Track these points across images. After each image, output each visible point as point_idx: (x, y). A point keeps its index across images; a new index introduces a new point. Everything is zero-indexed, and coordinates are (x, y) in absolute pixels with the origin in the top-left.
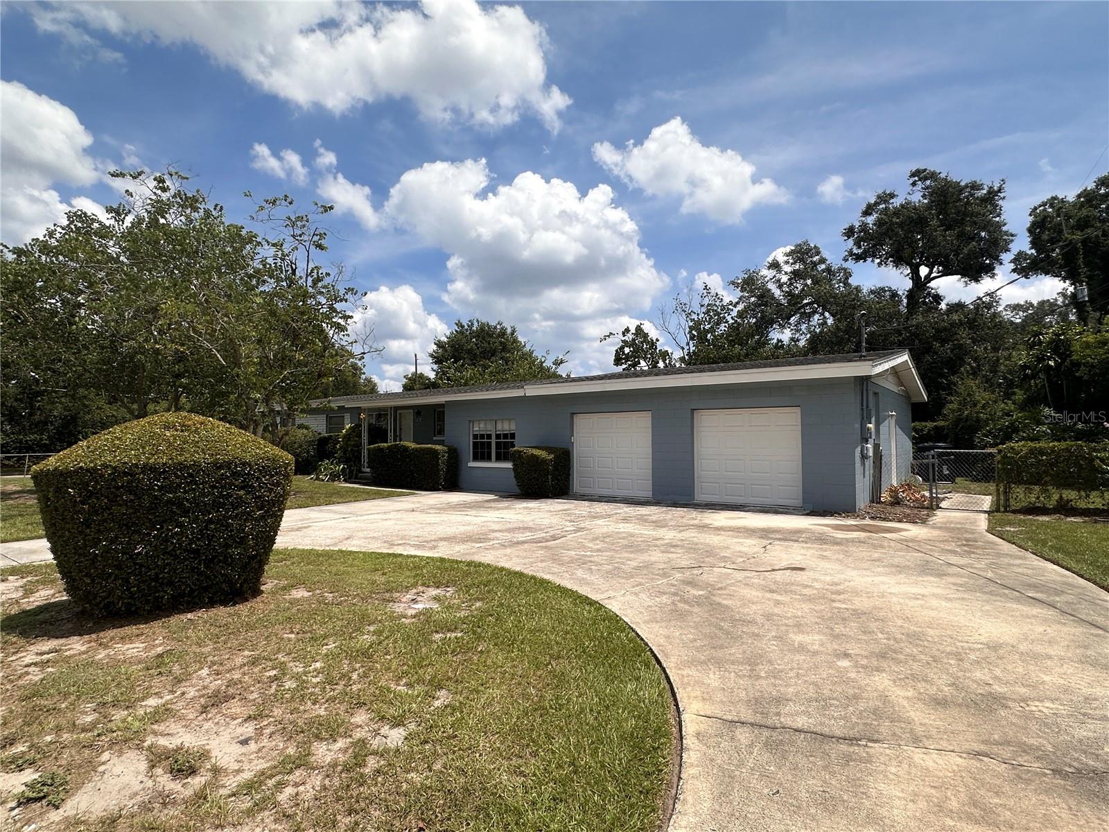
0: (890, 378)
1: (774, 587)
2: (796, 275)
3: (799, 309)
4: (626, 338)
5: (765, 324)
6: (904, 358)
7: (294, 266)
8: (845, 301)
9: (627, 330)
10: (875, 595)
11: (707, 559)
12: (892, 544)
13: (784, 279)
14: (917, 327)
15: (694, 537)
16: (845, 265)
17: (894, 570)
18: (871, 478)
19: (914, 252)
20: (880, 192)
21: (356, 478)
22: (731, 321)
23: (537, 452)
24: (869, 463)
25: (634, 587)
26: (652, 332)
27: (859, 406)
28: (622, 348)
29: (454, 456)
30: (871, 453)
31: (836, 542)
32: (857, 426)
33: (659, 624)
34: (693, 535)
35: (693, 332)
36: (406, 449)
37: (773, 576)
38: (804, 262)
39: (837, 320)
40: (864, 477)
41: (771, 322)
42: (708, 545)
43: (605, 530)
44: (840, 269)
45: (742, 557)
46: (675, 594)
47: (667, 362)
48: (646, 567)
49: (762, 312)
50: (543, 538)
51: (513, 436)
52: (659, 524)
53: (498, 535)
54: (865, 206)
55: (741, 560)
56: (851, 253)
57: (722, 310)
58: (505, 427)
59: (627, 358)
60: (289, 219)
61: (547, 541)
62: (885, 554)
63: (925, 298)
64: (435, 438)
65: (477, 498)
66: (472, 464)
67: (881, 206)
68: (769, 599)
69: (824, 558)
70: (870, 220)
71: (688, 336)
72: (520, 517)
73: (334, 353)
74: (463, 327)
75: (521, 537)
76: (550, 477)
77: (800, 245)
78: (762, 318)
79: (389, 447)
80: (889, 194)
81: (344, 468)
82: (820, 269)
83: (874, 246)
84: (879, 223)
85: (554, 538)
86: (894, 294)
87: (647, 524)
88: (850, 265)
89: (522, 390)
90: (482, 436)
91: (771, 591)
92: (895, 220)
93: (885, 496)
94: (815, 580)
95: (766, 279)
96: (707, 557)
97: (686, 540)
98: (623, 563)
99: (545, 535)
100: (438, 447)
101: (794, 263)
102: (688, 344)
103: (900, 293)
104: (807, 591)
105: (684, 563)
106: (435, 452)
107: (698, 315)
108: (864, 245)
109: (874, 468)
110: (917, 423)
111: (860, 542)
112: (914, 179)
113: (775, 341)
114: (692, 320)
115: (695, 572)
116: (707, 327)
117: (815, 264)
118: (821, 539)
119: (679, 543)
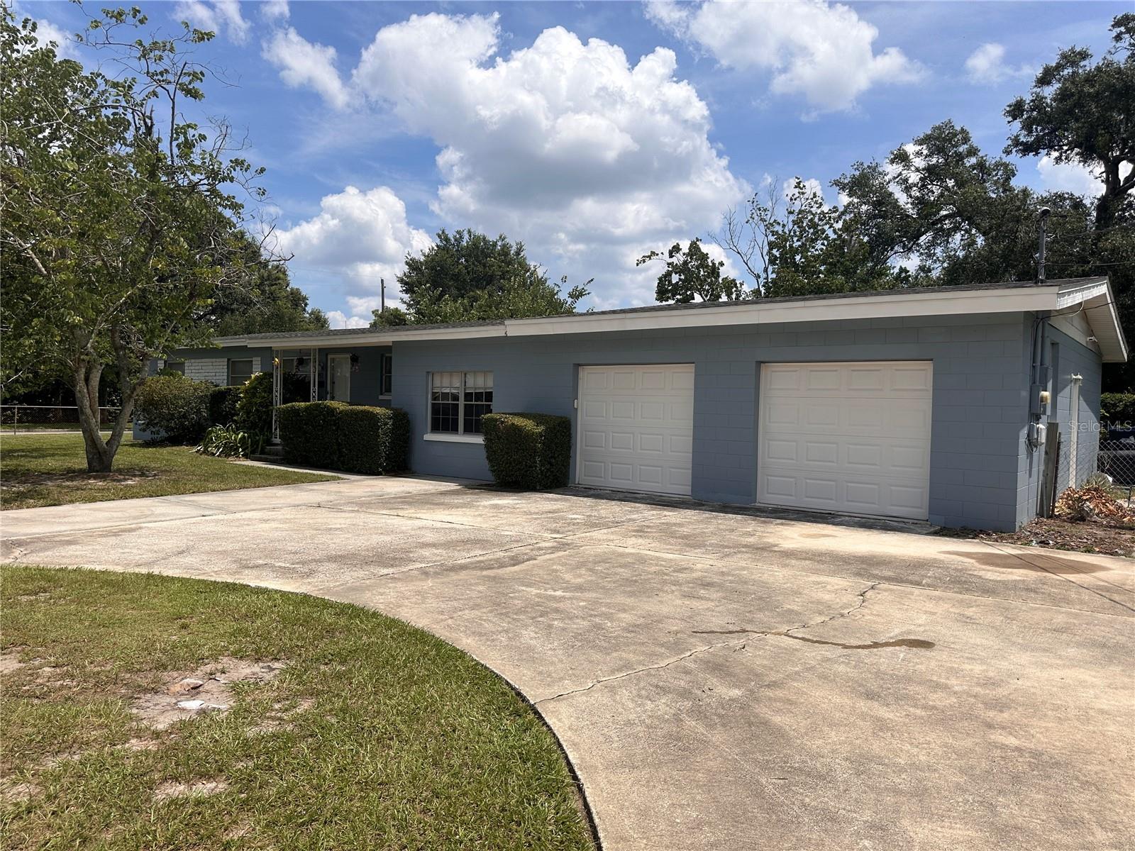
0: (1077, 322)
1: (874, 686)
2: (932, 173)
3: (934, 223)
4: (674, 260)
5: (882, 244)
6: (1101, 289)
7: (148, 121)
8: (1005, 211)
9: (676, 249)
10: (1072, 713)
11: (760, 616)
12: (1086, 596)
13: (914, 178)
14: (1114, 250)
15: (744, 569)
16: (1006, 159)
17: (1097, 652)
18: (1041, 477)
19: (1112, 140)
20: (1066, 49)
21: (263, 452)
22: (833, 236)
23: (519, 421)
24: (1039, 453)
25: (613, 672)
26: (714, 252)
27: (1029, 363)
28: (668, 274)
29: (403, 425)
30: (1043, 439)
31: (988, 589)
32: (1025, 394)
33: (636, 773)
34: (743, 564)
35: (774, 251)
36: (331, 411)
37: (873, 660)
38: (946, 154)
39: (991, 241)
40: (1030, 476)
41: (891, 243)
42: (764, 585)
43: (602, 548)
44: (997, 165)
45: (820, 613)
46: (685, 694)
47: (734, 296)
48: (647, 626)
49: (877, 226)
50: (497, 560)
51: (489, 396)
52: (691, 542)
53: (426, 552)
54: (1041, 70)
55: (819, 619)
56: (1016, 142)
57: (820, 219)
58: (479, 383)
59: (676, 289)
60: (141, 44)
61: (502, 566)
62: (1076, 616)
63: (1124, 210)
64: (381, 397)
65: (427, 487)
66: (430, 437)
67: (1066, 72)
68: (863, 716)
69: (967, 621)
70: (1050, 92)
71: (767, 258)
72: (478, 522)
73: (266, 275)
74: (447, 240)
75: (463, 557)
76: (538, 460)
77: (939, 128)
78: (879, 235)
79: (307, 408)
80: (1080, 53)
81: (244, 437)
82: (968, 165)
83: (1053, 131)
84: (1062, 96)
85: (515, 561)
86: (1078, 204)
87: (672, 540)
88: (1014, 159)
89: (502, 327)
90: (445, 396)
91: (870, 696)
92: (1087, 89)
93: (1060, 507)
94: (952, 671)
95: (887, 178)
96: (760, 610)
97: (728, 574)
98: (609, 617)
99: (502, 554)
100: (378, 410)
101: (930, 155)
102: (766, 270)
103: (1087, 202)
104: (937, 699)
105: (717, 622)
106: (372, 417)
107: (784, 226)
108: (1038, 130)
109: (1047, 462)
110: (1107, 395)
111: (1028, 590)
112: (1118, 30)
113: (896, 270)
114: (773, 233)
115: (735, 642)
116: (797, 244)
117: (960, 157)
118: (959, 582)
119: (716, 579)
